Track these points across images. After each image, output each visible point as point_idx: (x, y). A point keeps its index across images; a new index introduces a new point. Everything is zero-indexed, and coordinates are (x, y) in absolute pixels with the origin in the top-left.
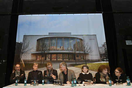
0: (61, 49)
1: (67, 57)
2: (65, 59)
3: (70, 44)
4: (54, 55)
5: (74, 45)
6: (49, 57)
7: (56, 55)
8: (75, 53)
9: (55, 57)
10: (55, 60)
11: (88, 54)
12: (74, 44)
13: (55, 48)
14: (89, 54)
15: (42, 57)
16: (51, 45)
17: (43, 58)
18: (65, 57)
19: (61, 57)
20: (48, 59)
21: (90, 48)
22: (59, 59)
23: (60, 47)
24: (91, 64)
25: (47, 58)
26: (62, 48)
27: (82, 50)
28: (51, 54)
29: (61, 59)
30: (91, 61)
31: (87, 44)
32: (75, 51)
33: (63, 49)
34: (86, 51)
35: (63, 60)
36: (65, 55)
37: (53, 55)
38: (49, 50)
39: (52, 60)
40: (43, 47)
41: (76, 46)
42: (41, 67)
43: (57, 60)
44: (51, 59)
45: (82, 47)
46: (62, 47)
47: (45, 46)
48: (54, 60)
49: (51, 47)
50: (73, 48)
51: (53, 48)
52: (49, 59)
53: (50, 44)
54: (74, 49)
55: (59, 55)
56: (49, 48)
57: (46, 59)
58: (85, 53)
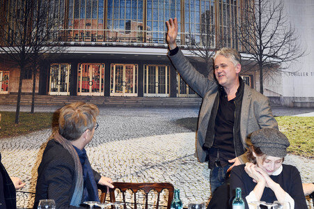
0: (131, 35)
1: (162, 79)
2: (152, 90)
3: (183, 11)
4: (91, 70)
5: (206, 18)
6: (63, 76)
7: (102, 68)
8: (206, 58)
9: (96, 78)
10: (96, 94)
11: (274, 67)
12: (203, 10)
13: (97, 29)
14: (283, 65)
15: (26, 75)
16: (72, 11)
17: (28, 86)
18: (152, 79)
19: (130, 80)
20: (54, 90)
21: (288, 36)
22: (118, 89)
23: (128, 25)
24: (286, 118)
25: (52, 85)
26: (135, 31)
27: (246, 42)
28: (76, 60)
29: (129, 89)
30: (288, 102)
31: (276, 14)
32: (207, 50)
33: (142, 38)
34: (266, 51)
35: (141, 94)
36: (152, 71)
37: (86, 70)
38: (64, 38)
39: (81, 94)
40: (27, 24)
41: (215, 21)
42: (21, 133)
43: (107, 93)
44: (74, 90)
45: (245, 28)
46: (136, 23)
47: (42, 16)
48: (90, 94)
49: (76, 24)
50: (195, 32)
51: (85, 29)
52: (63, 90)
53: (67, 8)
54: (202, 37)
55: (119, 69)
56: (61, 28)
57: (44, 89)
58: (261, 62)
